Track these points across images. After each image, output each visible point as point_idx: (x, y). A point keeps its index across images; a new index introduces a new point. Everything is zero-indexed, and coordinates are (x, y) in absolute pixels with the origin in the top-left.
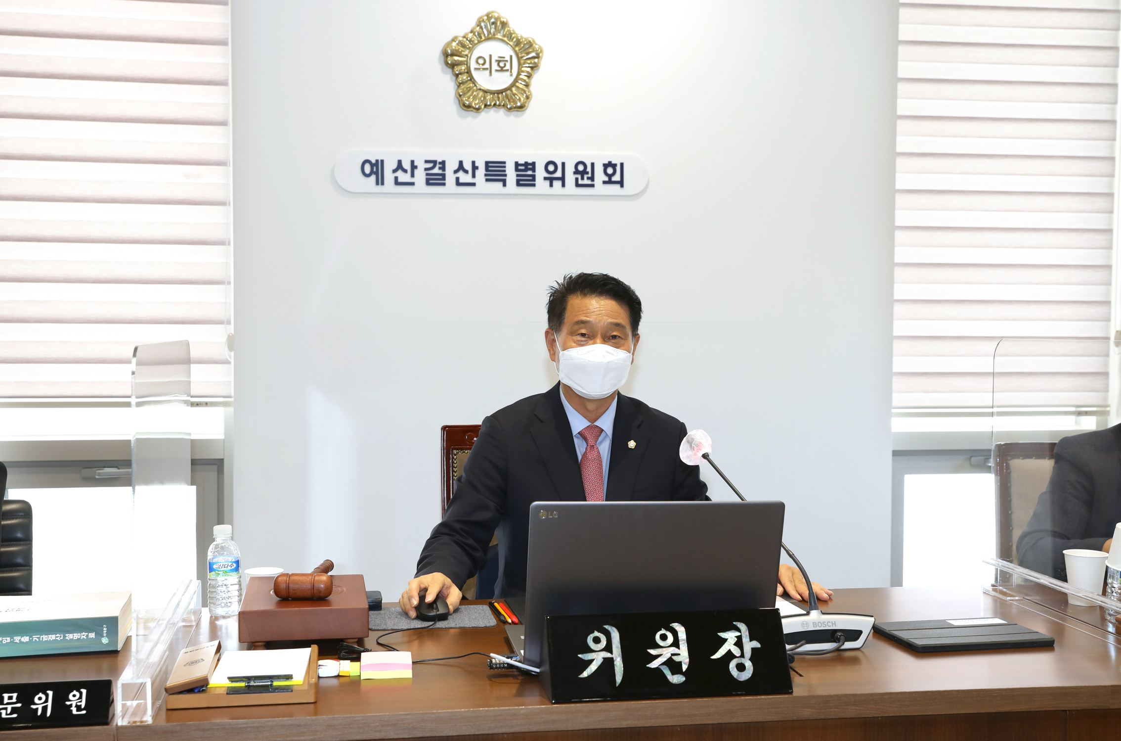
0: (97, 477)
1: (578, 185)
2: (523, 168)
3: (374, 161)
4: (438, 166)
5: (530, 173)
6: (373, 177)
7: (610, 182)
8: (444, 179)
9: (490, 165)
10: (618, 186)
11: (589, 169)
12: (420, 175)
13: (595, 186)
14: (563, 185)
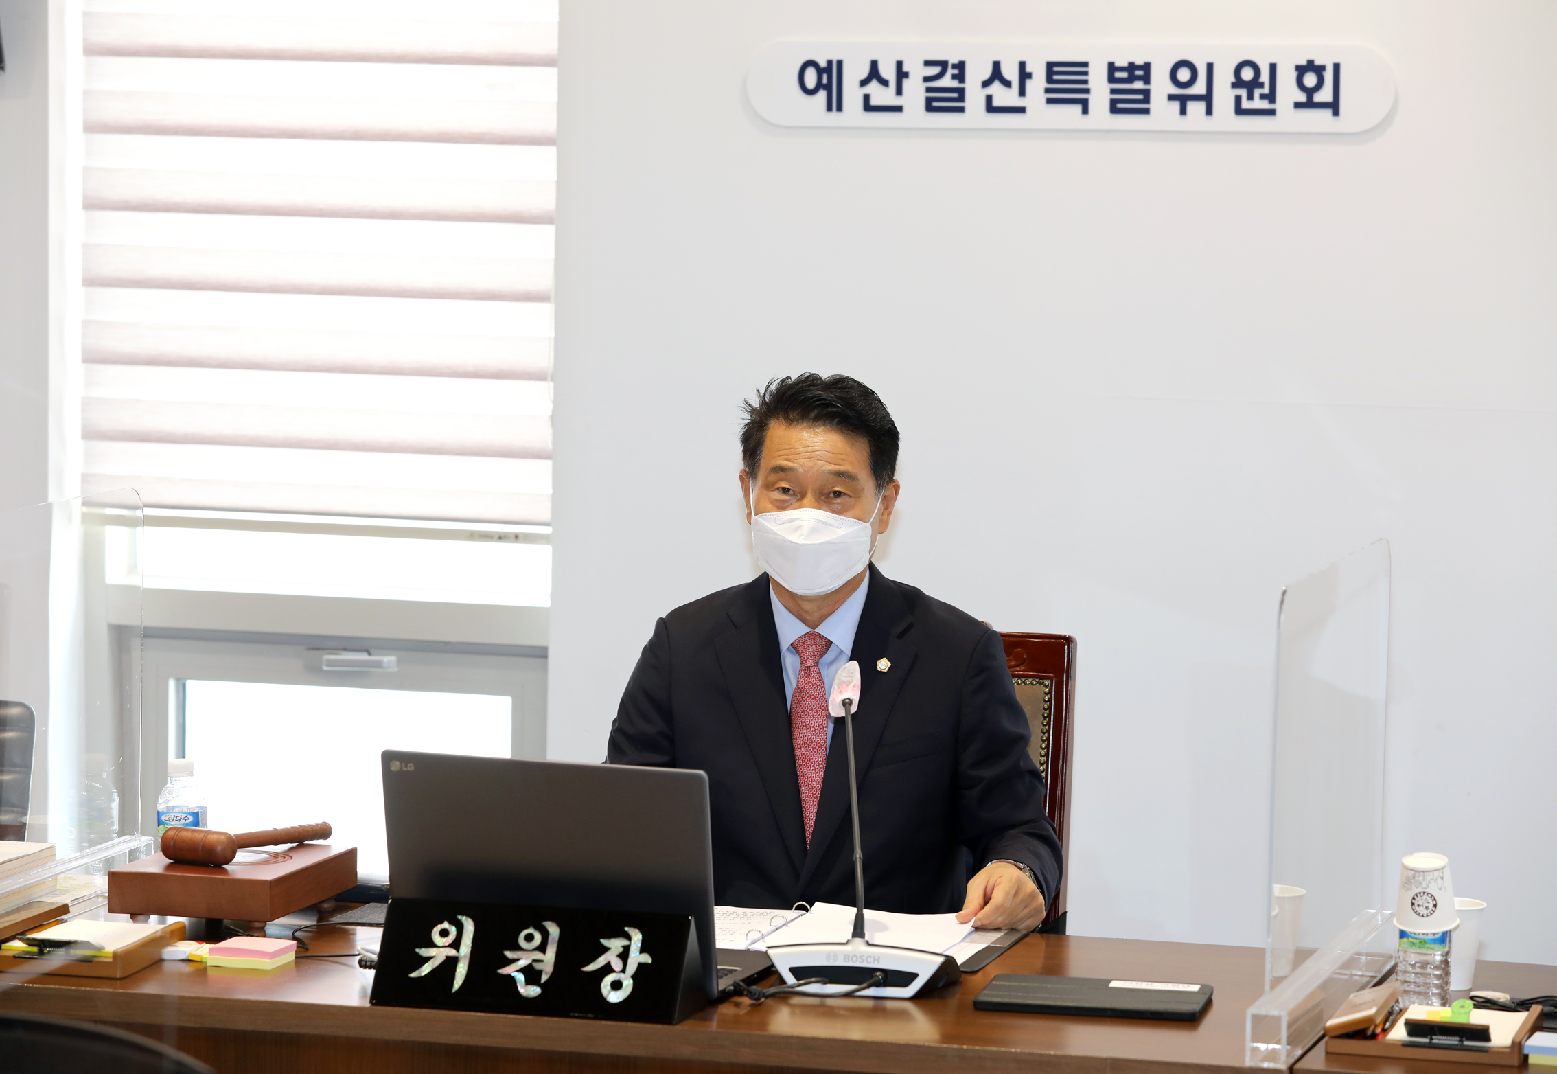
0: (325, 668)
1: (1239, 111)
2: (1124, 75)
3: (823, 64)
4: (951, 72)
5: (1139, 85)
6: (822, 94)
7: (1309, 104)
8: (961, 98)
9: (1056, 69)
10: (1328, 113)
11: (1265, 77)
12: (915, 91)
13: (1278, 112)
14: (1209, 111)
